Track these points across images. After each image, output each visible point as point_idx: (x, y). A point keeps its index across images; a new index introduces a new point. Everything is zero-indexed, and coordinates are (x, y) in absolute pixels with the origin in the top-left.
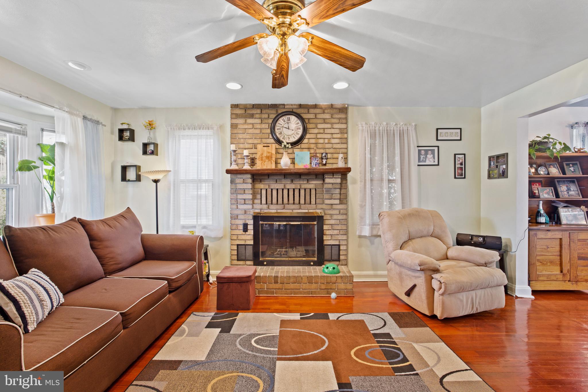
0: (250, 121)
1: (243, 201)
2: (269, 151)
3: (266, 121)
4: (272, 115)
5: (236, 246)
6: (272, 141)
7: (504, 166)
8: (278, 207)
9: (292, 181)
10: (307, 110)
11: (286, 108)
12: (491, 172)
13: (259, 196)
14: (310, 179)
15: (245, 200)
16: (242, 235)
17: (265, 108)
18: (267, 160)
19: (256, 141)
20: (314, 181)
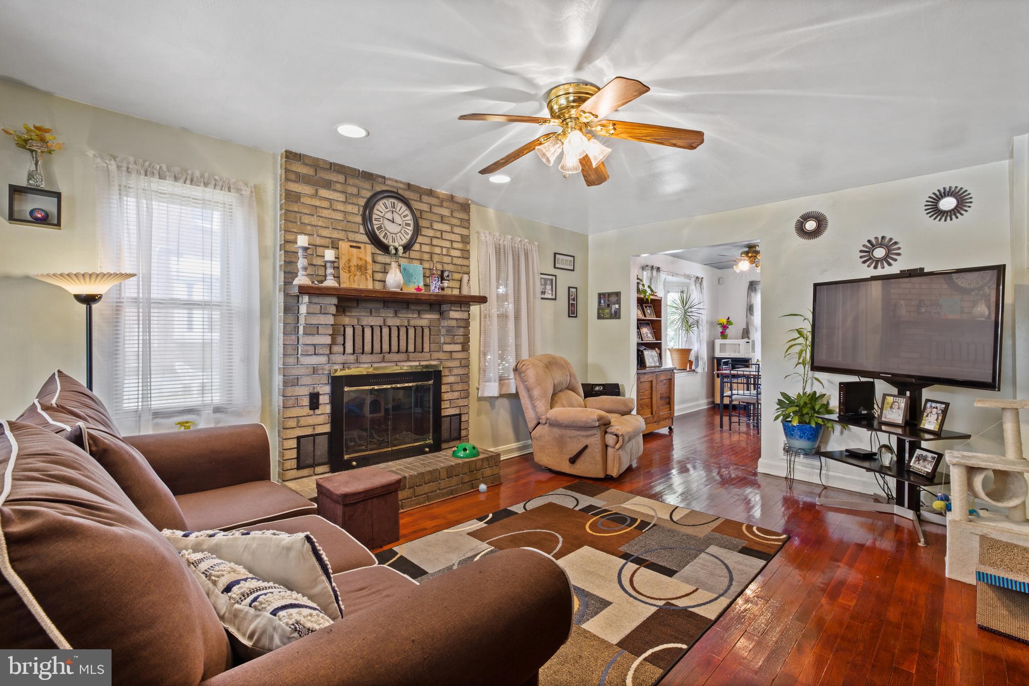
0: (323, 193)
1: (311, 350)
2: (362, 256)
3: (354, 200)
4: (365, 191)
5: (295, 441)
6: (365, 238)
7: (617, 306)
8: (374, 358)
9: (396, 313)
10: (419, 195)
11: (387, 185)
12: (600, 311)
13: (340, 339)
14: (422, 310)
15: (314, 345)
16: (308, 418)
17: (353, 176)
18: (358, 273)
19: (335, 235)
20: (428, 314)
